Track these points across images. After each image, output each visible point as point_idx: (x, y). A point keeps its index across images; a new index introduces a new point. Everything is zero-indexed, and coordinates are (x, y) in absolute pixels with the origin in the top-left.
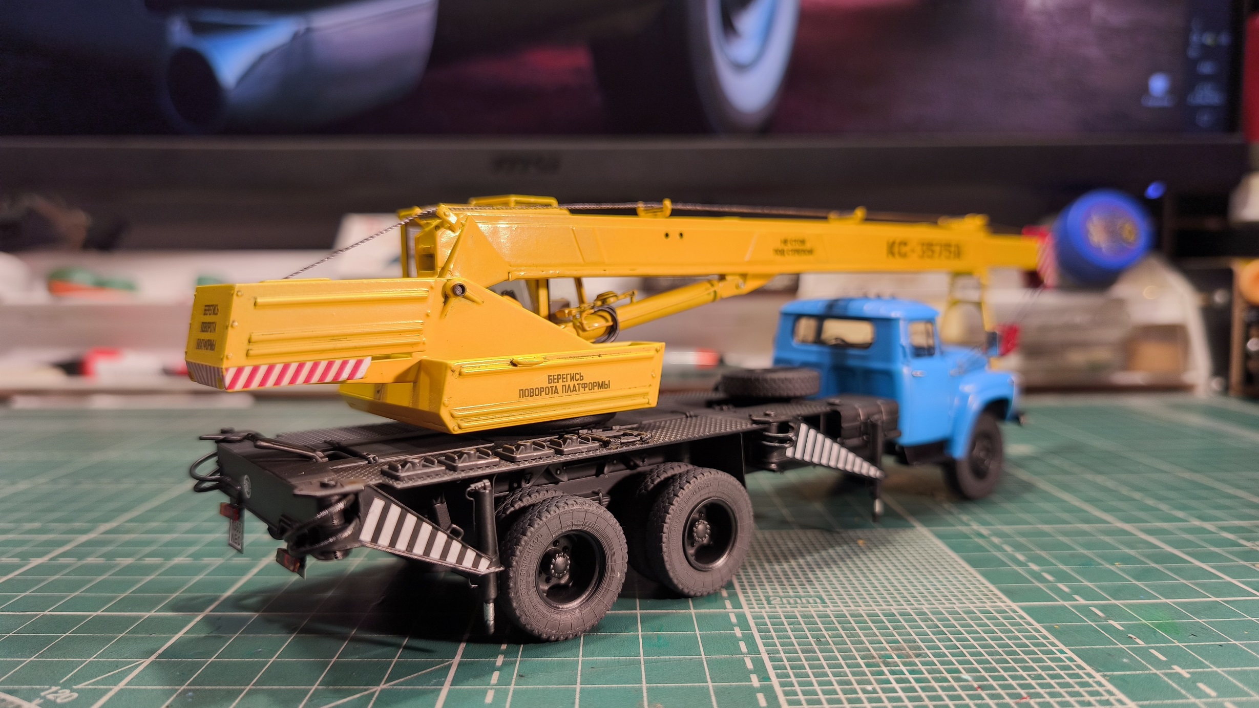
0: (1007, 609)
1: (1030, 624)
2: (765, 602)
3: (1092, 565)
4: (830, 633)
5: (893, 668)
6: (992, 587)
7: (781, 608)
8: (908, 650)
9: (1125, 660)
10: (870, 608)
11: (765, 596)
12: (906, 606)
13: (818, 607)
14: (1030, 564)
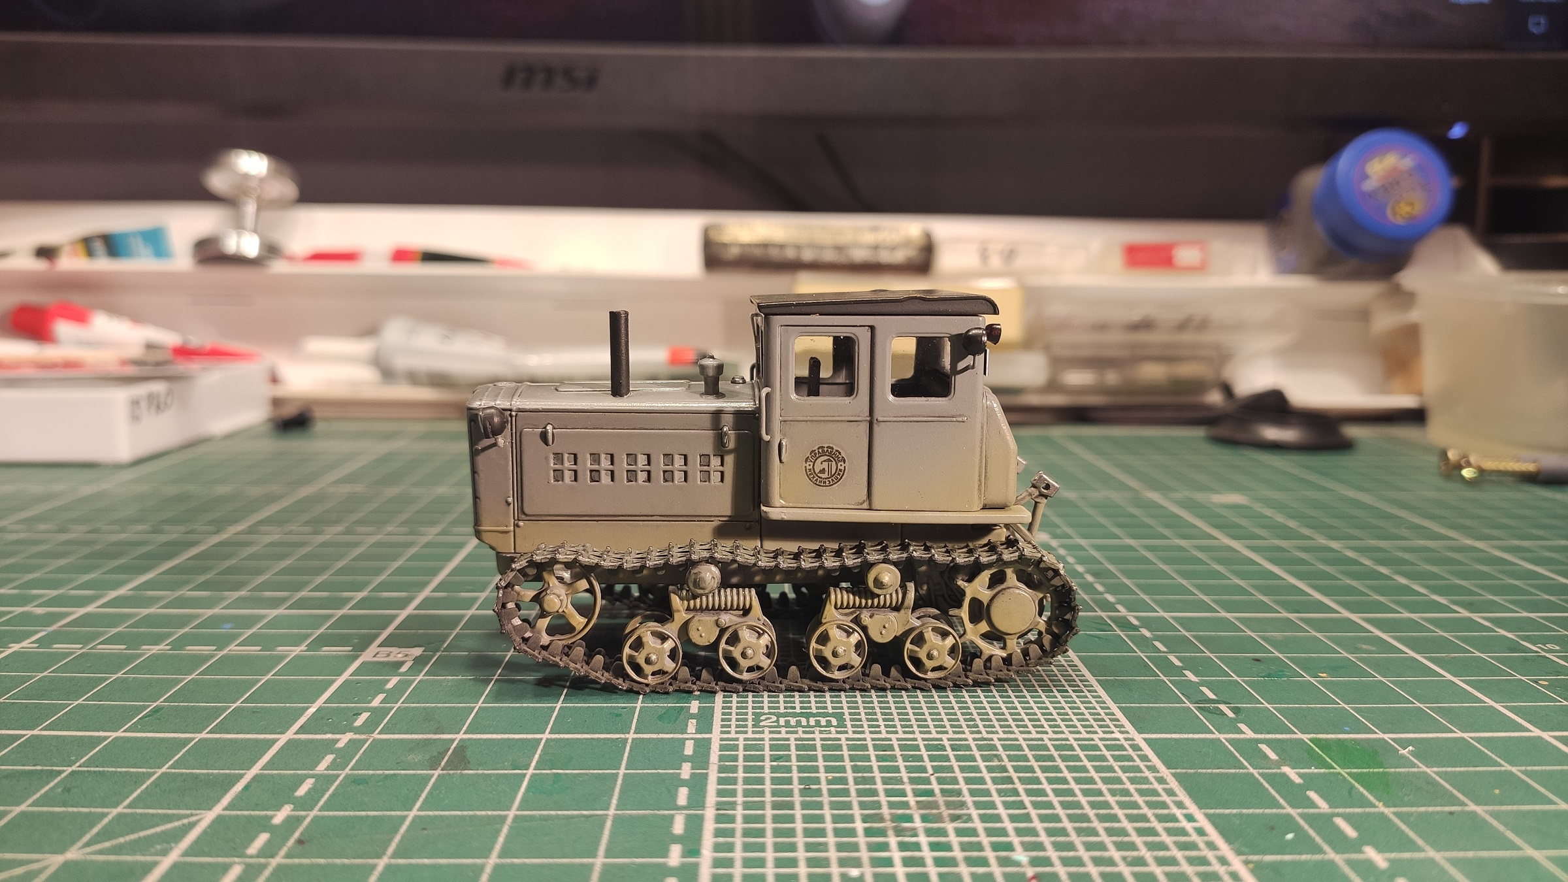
0: (1126, 744)
1: (1152, 769)
2: (750, 723)
3: (1281, 676)
4: (830, 776)
5: (907, 839)
6: (1114, 708)
7: (771, 732)
8: (943, 808)
9: (1290, 836)
10: (911, 736)
11: (753, 714)
12: (968, 735)
13: (830, 733)
14: (1187, 673)
